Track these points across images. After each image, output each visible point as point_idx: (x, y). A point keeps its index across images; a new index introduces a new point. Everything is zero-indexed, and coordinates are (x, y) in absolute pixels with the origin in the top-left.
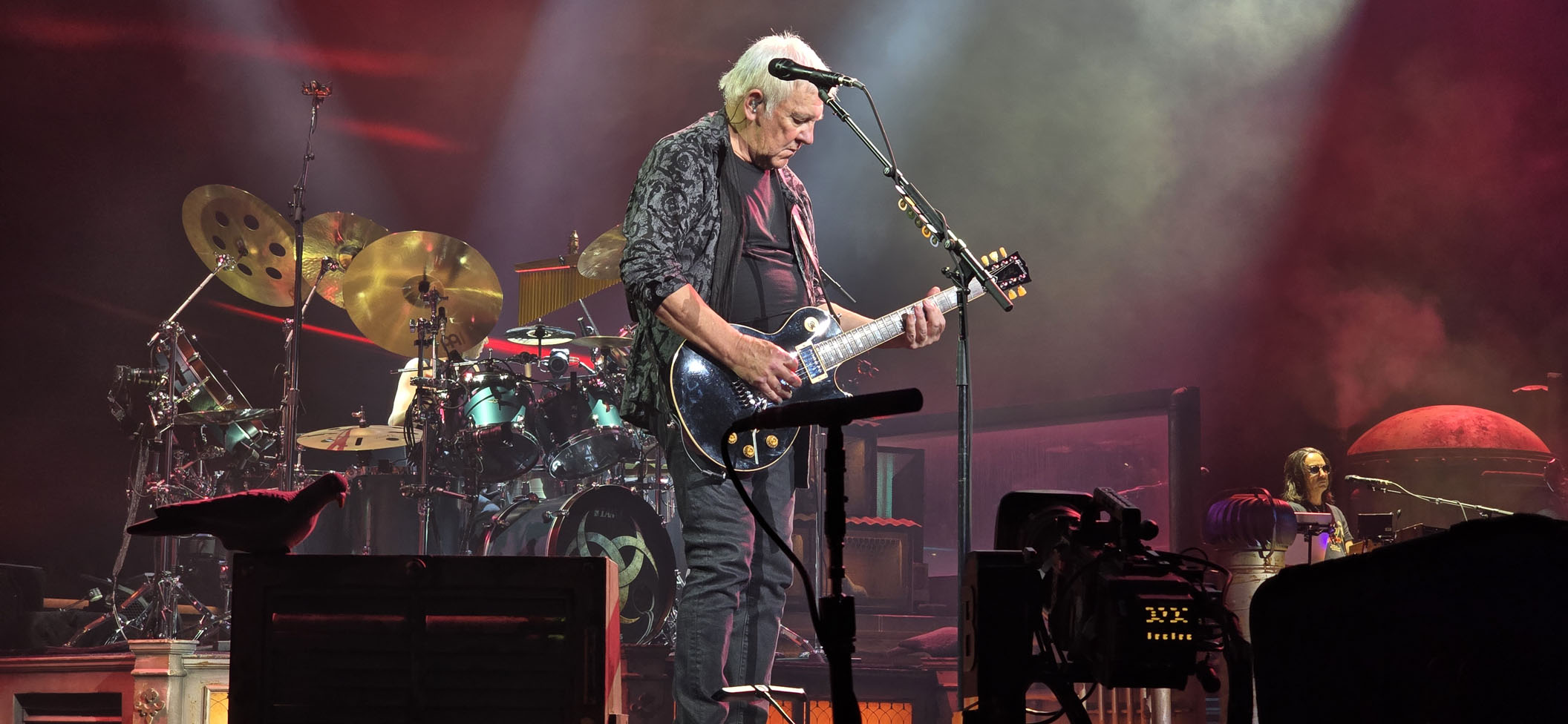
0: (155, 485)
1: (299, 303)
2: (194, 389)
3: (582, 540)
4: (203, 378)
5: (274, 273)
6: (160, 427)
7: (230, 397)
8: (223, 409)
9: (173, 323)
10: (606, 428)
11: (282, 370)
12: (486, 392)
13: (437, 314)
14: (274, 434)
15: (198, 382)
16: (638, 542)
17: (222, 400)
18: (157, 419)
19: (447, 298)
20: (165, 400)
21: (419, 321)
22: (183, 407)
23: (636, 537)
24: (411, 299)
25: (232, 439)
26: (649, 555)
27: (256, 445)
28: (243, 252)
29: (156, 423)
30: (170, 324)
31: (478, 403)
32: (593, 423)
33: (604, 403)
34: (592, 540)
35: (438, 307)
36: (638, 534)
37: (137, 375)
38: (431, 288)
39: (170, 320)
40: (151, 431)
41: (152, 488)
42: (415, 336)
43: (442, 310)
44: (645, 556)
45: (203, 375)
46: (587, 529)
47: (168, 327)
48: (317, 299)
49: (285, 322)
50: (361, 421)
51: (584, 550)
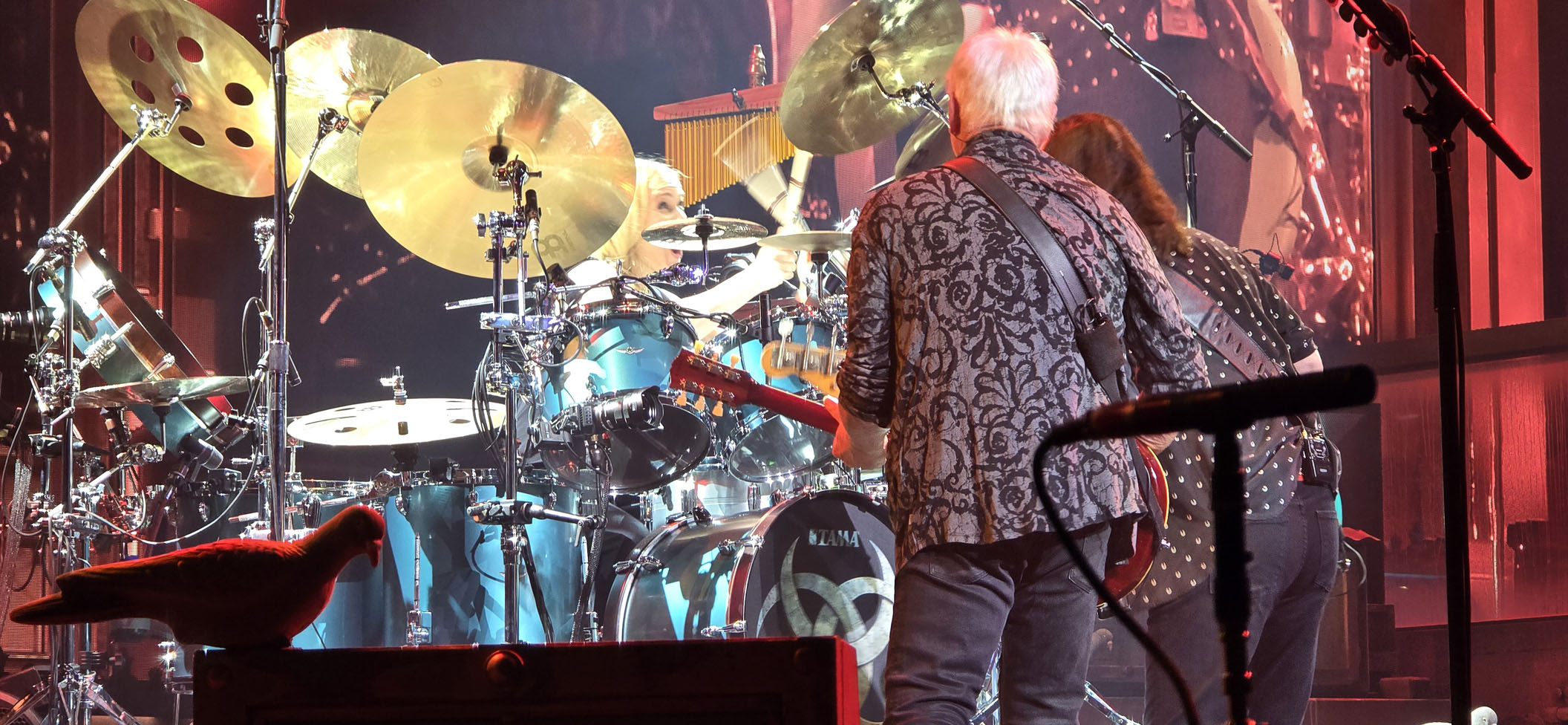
0: (46, 515)
1: (283, 190)
2: (106, 345)
3: (788, 588)
4: (121, 325)
5: (240, 137)
6: (51, 414)
7: (169, 359)
8: (158, 378)
9: (66, 232)
11: (254, 310)
12: (614, 335)
13: (523, 203)
14: (247, 421)
15: (112, 332)
16: (884, 586)
17: (156, 361)
18: (45, 401)
19: (539, 174)
20: (58, 366)
21: (492, 215)
22: (90, 376)
23: (881, 577)
24: (477, 177)
25: (172, 430)
27: (217, 438)
28: (186, 104)
29: (43, 407)
30: (61, 234)
31: (600, 355)
34: (806, 587)
35: (524, 190)
36: (885, 576)
37: (7, 324)
38: (511, 157)
39: (61, 227)
40: (35, 421)
41: (41, 520)
42: (488, 242)
43: (531, 195)
45: (119, 319)
46: (797, 568)
47: (59, 240)
48: (313, 182)
49: (259, 224)
50: (397, 393)
51: (793, 604)
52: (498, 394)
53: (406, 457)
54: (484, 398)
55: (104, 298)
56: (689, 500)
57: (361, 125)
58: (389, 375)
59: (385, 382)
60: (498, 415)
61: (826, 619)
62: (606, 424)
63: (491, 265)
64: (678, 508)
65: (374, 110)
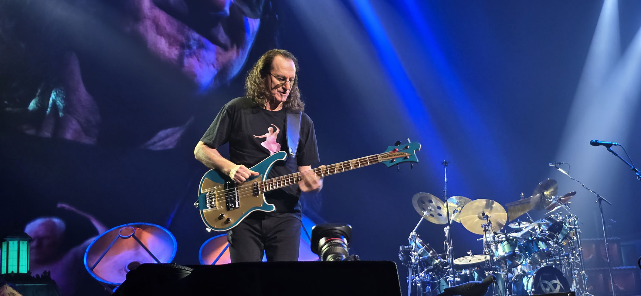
1: (449, 222)
2: (422, 250)
3: (541, 283)
5: (440, 215)
7: (431, 251)
8: (430, 255)
10: (543, 249)
11: (446, 243)
12: (506, 242)
13: (488, 222)
14: (445, 261)
15: (422, 248)
16: (557, 281)
17: (430, 253)
19: (491, 217)
20: (415, 254)
21: (484, 224)
23: (556, 280)
24: (480, 218)
25: (434, 263)
26: (561, 285)
27: (441, 264)
28: (431, 210)
29: (413, 261)
32: (539, 248)
33: (541, 242)
34: (544, 282)
35: (488, 220)
36: (557, 279)
37: (406, 248)
38: (485, 215)
39: (413, 232)
40: (412, 263)
42: (483, 229)
44: (560, 286)
45: (423, 246)
46: (542, 279)
47: (413, 234)
48: (453, 221)
49: (445, 229)
50: (471, 255)
51: (542, 286)
52: (488, 254)
53: (473, 265)
54: (485, 255)
55: (420, 243)
56: (521, 269)
57: (460, 211)
58: (469, 252)
59: (468, 253)
60: (488, 257)
61: (548, 288)
62: (506, 257)
63: (484, 232)
64: (519, 271)
65: (462, 209)
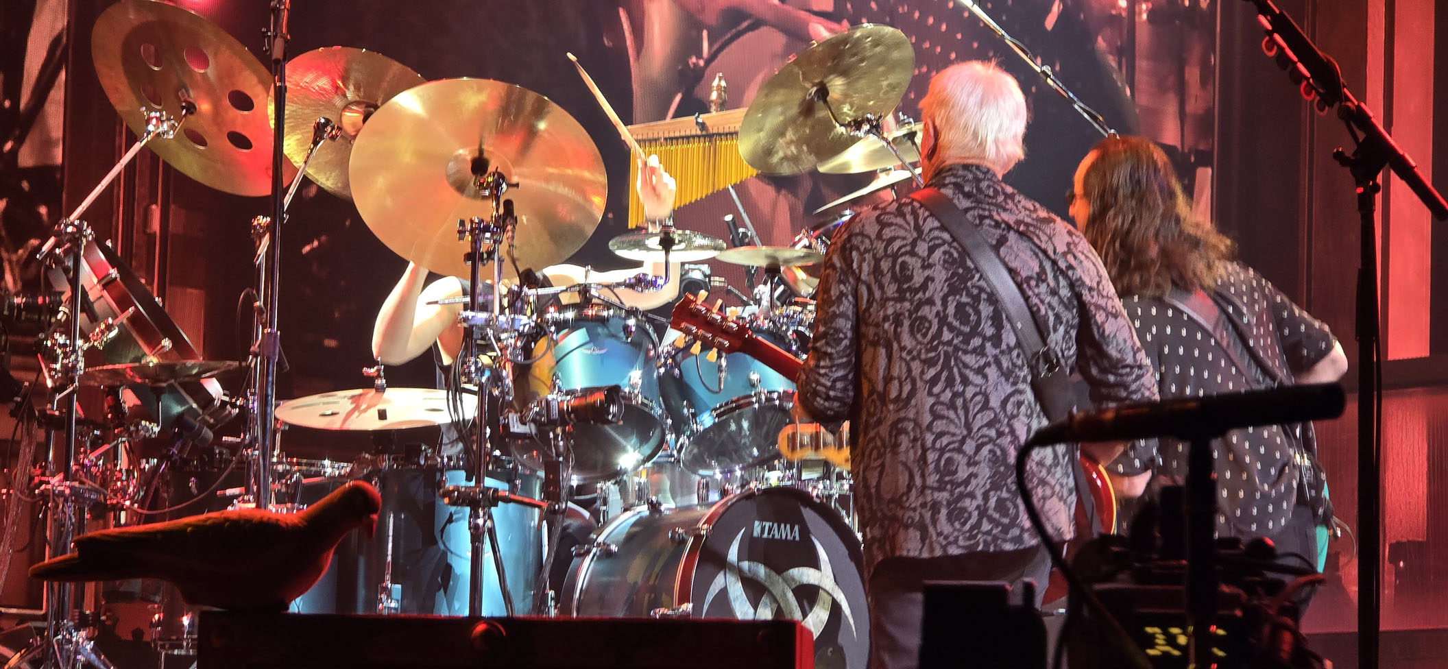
0: (48, 483)
1: (279, 189)
2: (109, 328)
4: (123, 310)
5: (239, 141)
6: (57, 390)
7: (167, 343)
8: (156, 361)
9: (76, 223)
11: (250, 299)
12: (580, 336)
13: (501, 211)
14: (238, 403)
15: (115, 317)
17: (153, 343)
18: (52, 377)
19: (517, 185)
20: (65, 345)
21: (471, 221)
22: (93, 357)
24: (459, 186)
25: (167, 408)
27: (208, 418)
28: (191, 108)
29: (49, 383)
30: (72, 224)
31: (565, 356)
35: (502, 198)
37: (19, 305)
38: (491, 169)
39: (72, 217)
40: (42, 395)
41: (43, 487)
42: (466, 245)
43: (509, 204)
45: (122, 305)
46: (742, 556)
47: (70, 229)
49: (256, 221)
50: (378, 381)
52: (470, 386)
53: (383, 441)
54: (458, 390)
55: (108, 285)
56: (643, 491)
59: (367, 371)
60: (470, 406)
62: (569, 416)
64: (632, 498)
65: (364, 121)
